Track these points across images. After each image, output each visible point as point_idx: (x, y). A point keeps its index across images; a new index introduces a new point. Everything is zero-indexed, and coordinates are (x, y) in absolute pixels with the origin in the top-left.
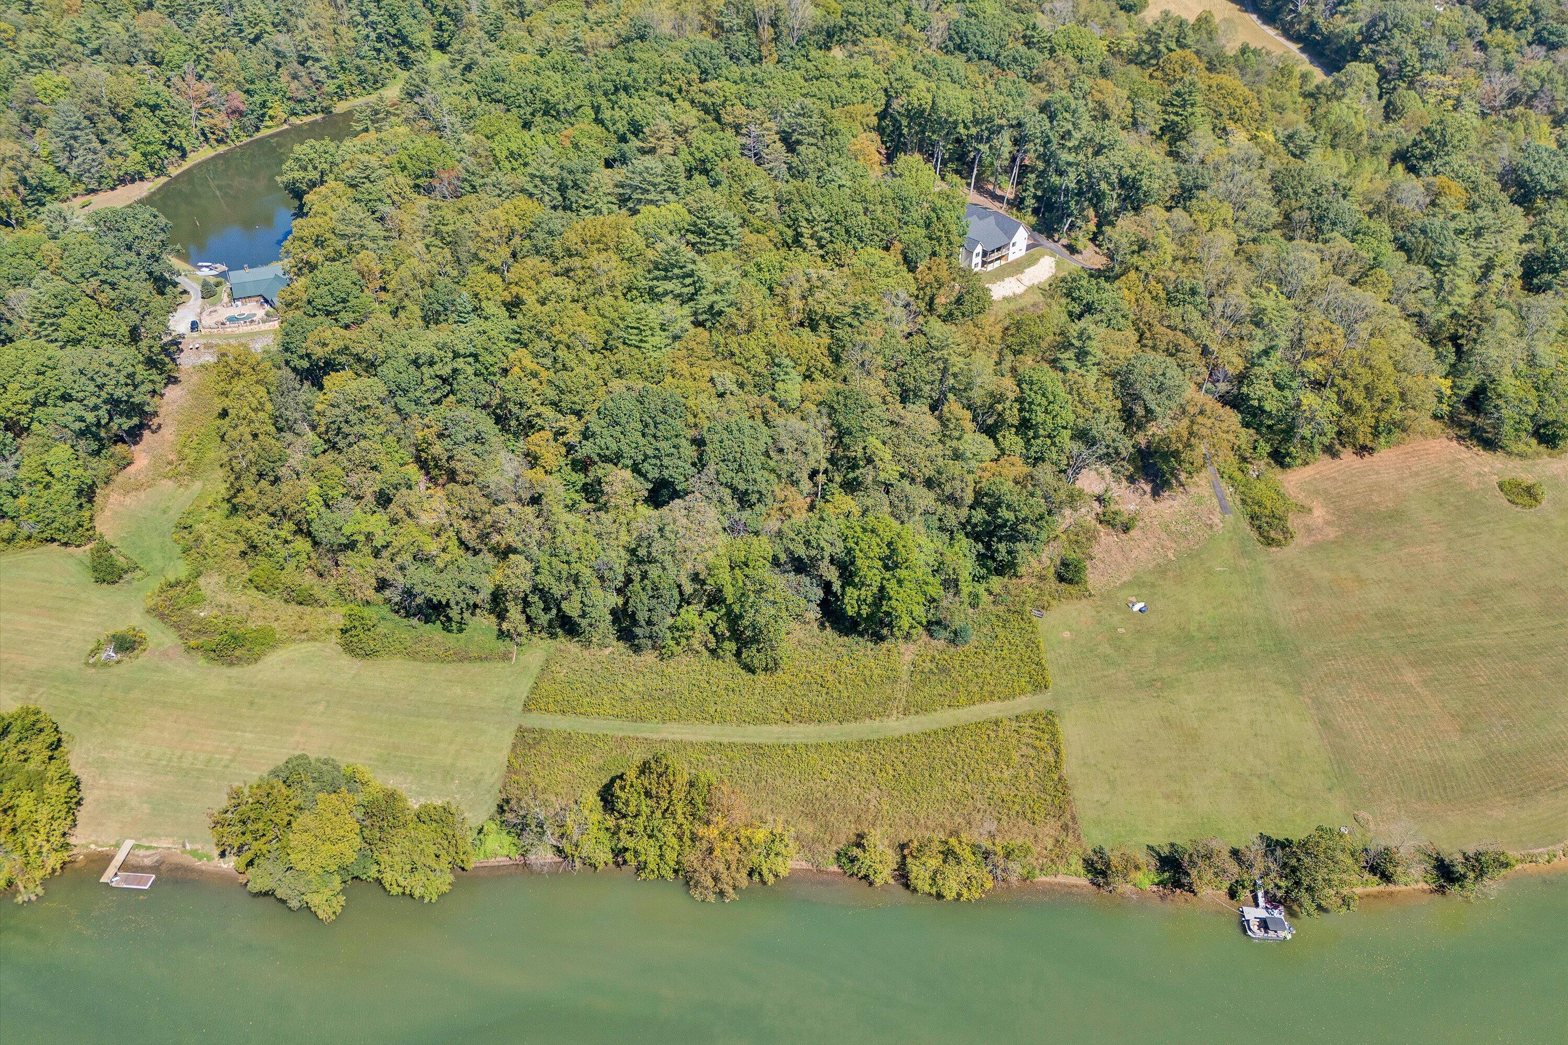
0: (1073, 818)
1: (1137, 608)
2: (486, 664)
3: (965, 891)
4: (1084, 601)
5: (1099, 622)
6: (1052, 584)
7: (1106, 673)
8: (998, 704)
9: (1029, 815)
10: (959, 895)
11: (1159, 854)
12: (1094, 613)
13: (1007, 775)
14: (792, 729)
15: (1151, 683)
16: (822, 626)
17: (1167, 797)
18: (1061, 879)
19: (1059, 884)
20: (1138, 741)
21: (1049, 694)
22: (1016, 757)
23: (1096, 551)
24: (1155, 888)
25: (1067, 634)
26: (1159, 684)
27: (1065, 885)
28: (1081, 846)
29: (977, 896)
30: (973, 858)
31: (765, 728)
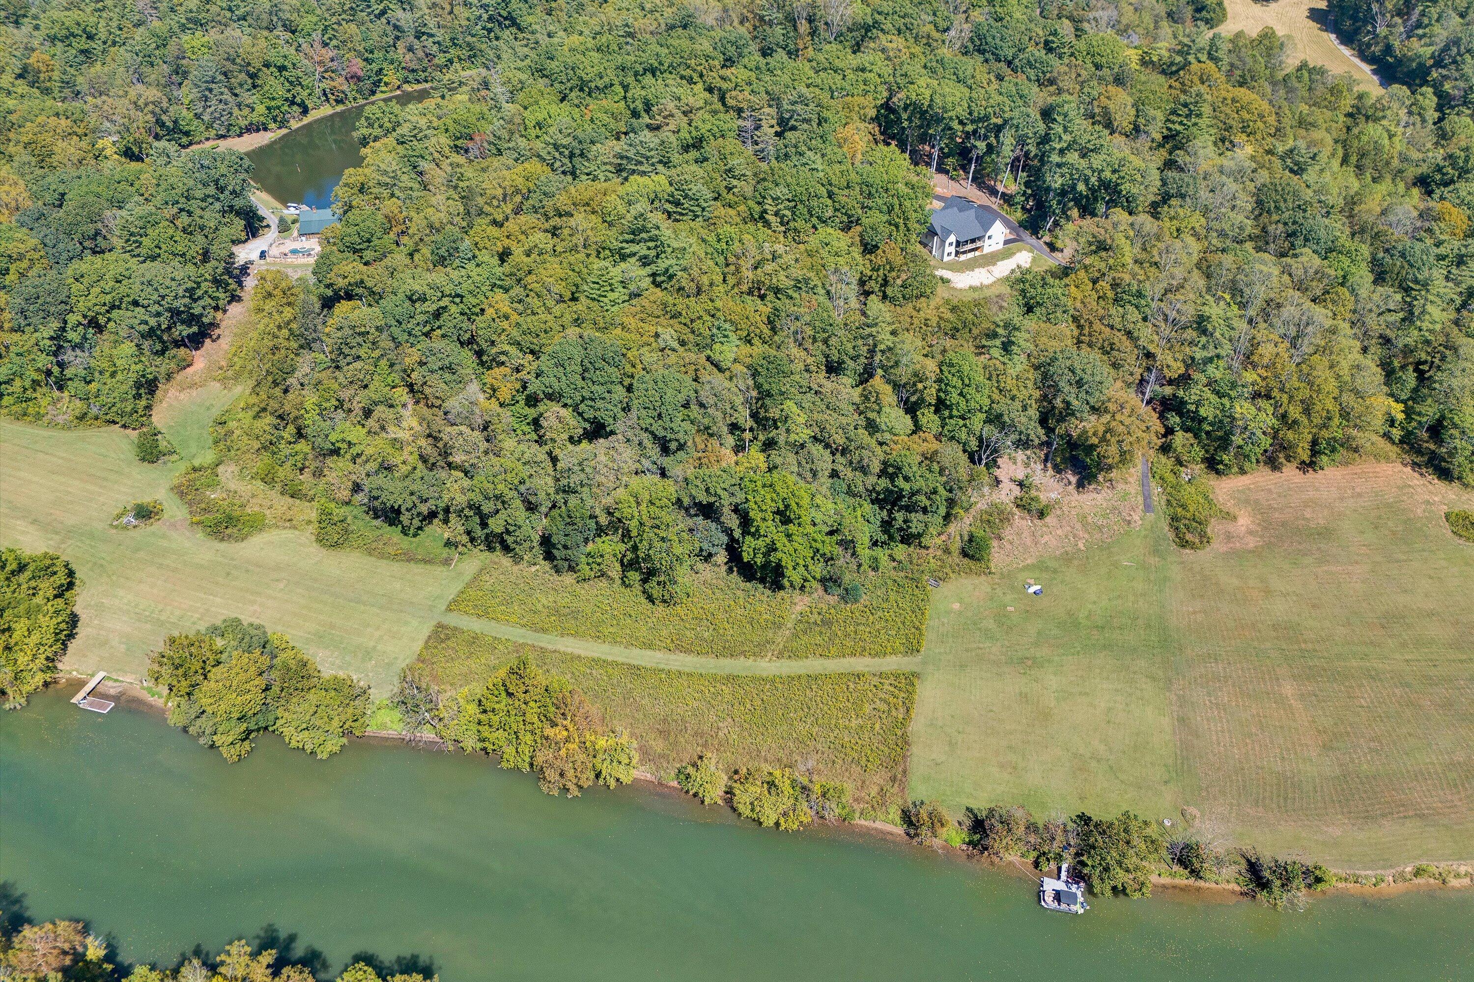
0: (905, 772)
1: (1032, 590)
2: (428, 567)
3: (782, 821)
4: (983, 577)
5: (991, 599)
6: (956, 558)
7: (981, 645)
8: (867, 660)
9: (863, 762)
10: (777, 824)
11: (976, 816)
12: (989, 590)
13: (854, 723)
14: (672, 657)
15: (1022, 660)
16: (730, 571)
17: (1002, 766)
18: (878, 825)
19: (876, 829)
20: (991, 711)
21: (919, 658)
22: (867, 708)
23: (1008, 533)
24: (964, 847)
25: (956, 606)
26: (1030, 663)
27: (882, 832)
28: (902, 798)
29: (795, 827)
30: (792, 792)
31: (649, 653)
